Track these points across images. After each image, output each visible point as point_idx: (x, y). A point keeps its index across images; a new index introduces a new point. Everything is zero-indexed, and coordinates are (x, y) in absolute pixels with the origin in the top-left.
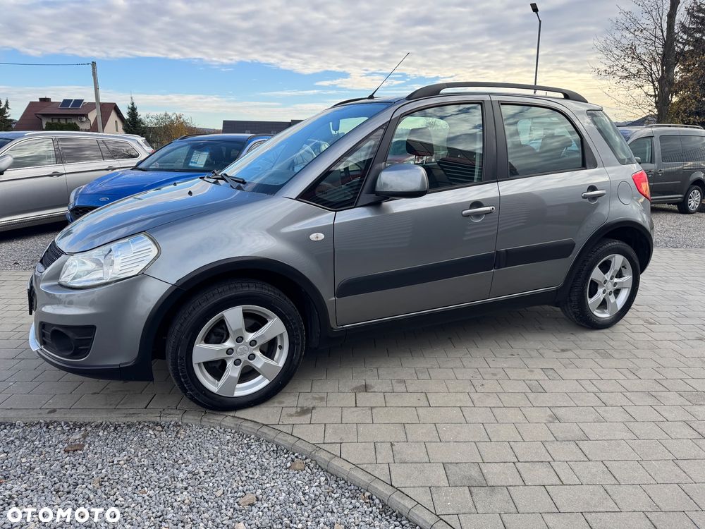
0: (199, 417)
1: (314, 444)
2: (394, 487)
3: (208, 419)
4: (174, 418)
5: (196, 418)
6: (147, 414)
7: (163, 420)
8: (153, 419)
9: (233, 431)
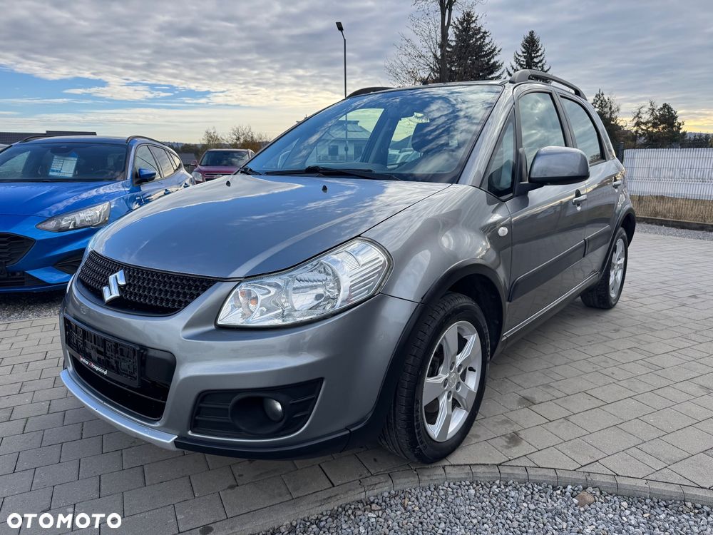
0: (414, 477)
1: (575, 470)
2: (706, 488)
3: (428, 476)
4: (385, 489)
5: (413, 479)
6: (347, 492)
7: (371, 494)
8: (358, 497)
9: (468, 483)
